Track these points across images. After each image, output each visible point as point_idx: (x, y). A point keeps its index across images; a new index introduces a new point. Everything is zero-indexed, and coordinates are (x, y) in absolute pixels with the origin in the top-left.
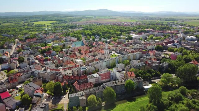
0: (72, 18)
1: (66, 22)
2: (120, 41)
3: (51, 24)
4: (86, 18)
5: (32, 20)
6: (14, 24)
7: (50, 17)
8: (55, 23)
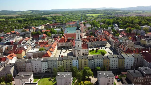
0: (120, 12)
1: (112, 15)
2: (135, 32)
3: (98, 15)
4: (133, 12)
5: (88, 13)
6: (72, 15)
7: (102, 11)
8: (102, 15)
